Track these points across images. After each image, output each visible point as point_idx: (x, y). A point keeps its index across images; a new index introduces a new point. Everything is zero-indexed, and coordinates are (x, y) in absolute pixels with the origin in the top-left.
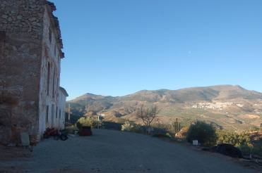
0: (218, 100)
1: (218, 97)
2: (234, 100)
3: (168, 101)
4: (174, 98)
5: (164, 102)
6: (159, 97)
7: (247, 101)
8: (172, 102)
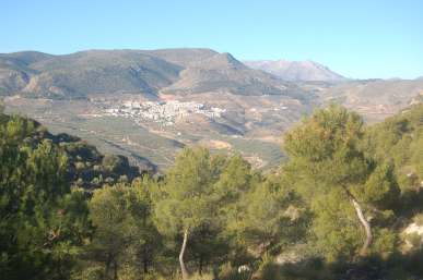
0: (172, 92)
1: (176, 86)
2: (208, 95)
3: (45, 95)
4: (62, 87)
5: (33, 96)
6: (20, 80)
7: (237, 99)
8: (55, 96)
